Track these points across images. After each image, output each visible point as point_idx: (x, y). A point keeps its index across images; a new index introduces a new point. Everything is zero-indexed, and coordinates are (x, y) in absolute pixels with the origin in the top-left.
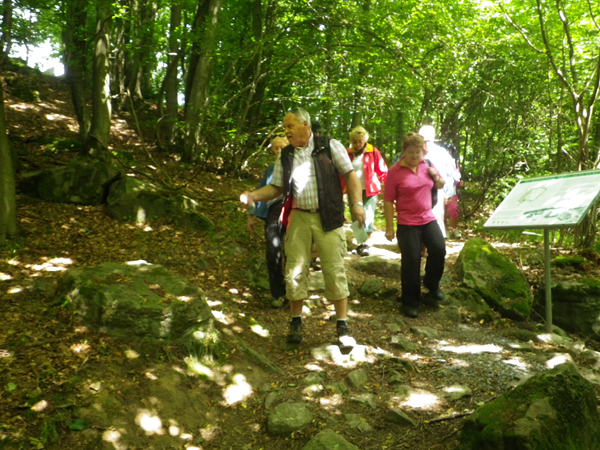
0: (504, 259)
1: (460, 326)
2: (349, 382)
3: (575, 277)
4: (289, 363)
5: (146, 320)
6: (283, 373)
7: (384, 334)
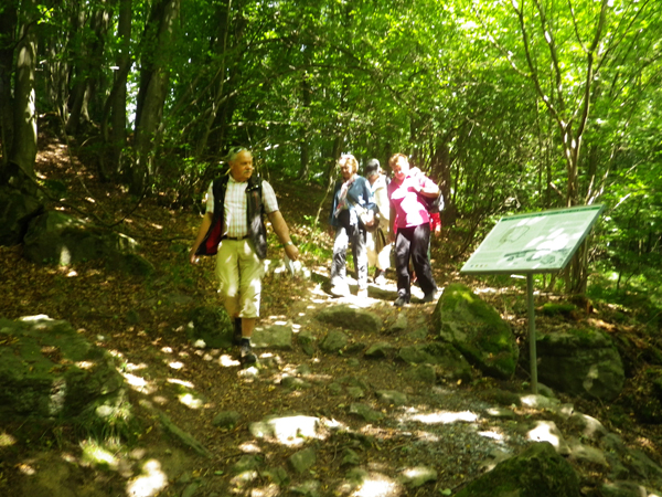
0: (487, 307)
1: (434, 388)
2: (291, 467)
3: (565, 327)
4: (221, 442)
5: (31, 394)
6: (211, 456)
7: (343, 401)
